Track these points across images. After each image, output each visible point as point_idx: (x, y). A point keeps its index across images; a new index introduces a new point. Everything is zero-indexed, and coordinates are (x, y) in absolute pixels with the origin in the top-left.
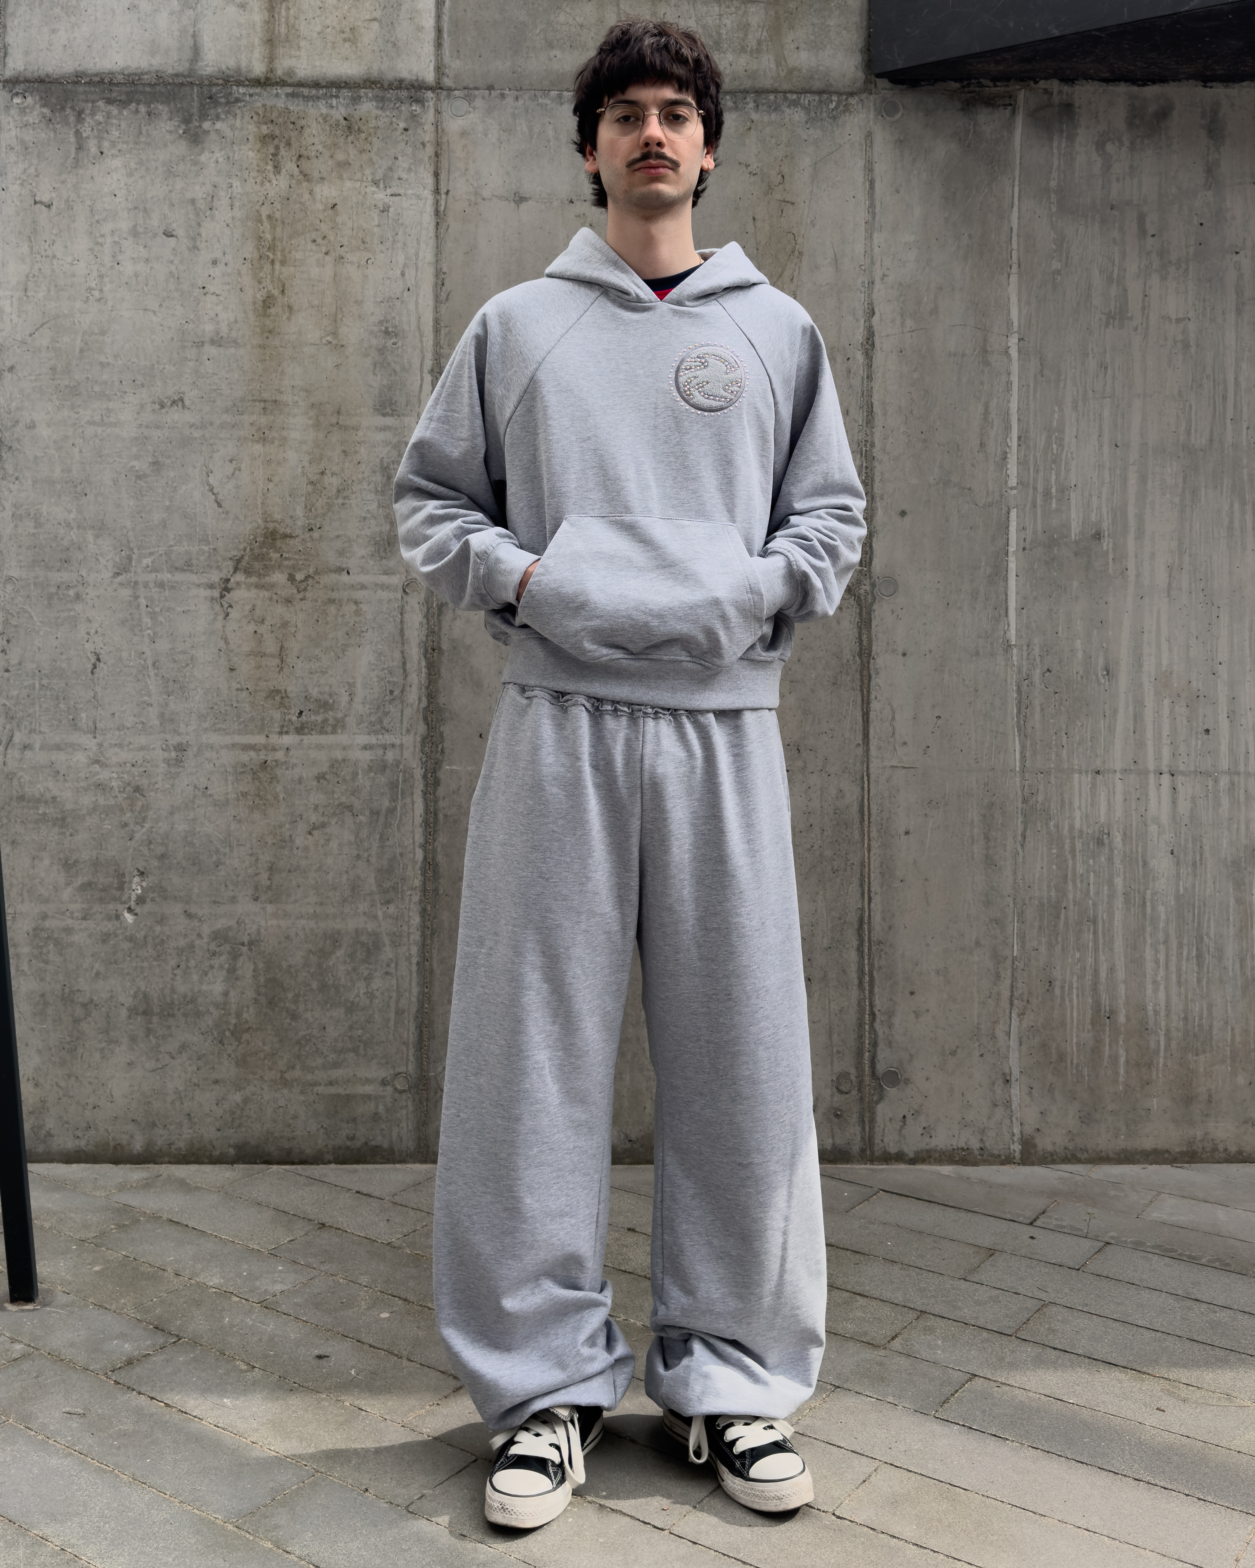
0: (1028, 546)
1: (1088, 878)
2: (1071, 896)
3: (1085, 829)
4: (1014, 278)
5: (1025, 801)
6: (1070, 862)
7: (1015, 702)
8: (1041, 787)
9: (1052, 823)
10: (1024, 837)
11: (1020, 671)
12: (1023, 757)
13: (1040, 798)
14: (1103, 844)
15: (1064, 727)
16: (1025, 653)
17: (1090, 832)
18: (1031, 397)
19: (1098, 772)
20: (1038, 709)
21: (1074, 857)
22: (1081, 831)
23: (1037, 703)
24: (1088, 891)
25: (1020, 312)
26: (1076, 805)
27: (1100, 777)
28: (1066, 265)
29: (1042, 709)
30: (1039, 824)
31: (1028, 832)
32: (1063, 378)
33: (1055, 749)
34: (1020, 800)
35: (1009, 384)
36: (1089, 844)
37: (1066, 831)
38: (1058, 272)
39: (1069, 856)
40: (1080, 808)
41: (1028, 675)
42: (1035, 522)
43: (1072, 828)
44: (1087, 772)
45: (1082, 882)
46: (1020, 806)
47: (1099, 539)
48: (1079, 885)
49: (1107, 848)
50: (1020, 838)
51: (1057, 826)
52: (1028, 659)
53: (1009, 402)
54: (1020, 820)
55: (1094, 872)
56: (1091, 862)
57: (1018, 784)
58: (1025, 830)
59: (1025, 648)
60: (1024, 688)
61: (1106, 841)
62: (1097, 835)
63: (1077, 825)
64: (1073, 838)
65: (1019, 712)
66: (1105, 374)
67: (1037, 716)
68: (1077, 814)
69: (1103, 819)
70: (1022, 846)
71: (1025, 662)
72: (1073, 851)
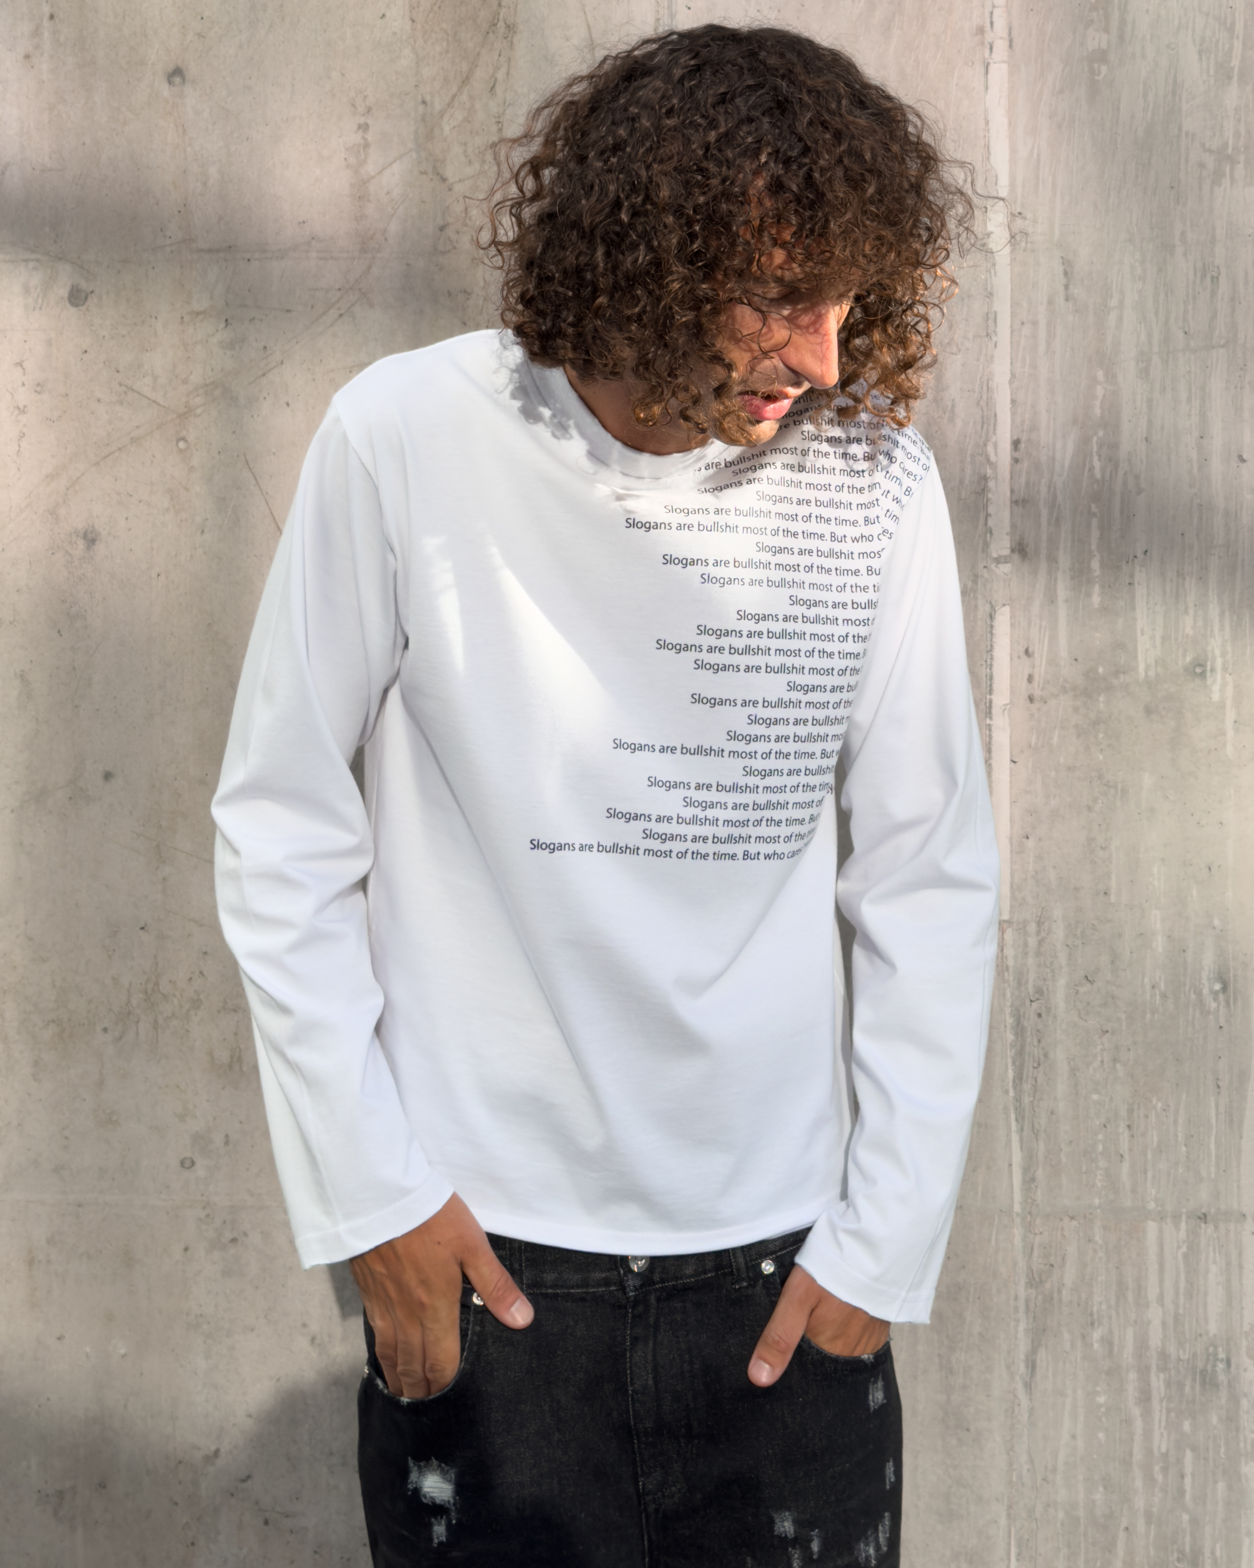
0: (1037, 693)
1: (1180, 1461)
2: (1140, 1503)
3: (1172, 1349)
4: (999, 72)
5: (1035, 1281)
6: (1139, 1424)
7: (1010, 1053)
8: (1072, 1250)
9: (1096, 1335)
10: (1032, 1366)
11: (1020, 982)
12: (1029, 1182)
13: (1070, 1276)
14: (1216, 1386)
15: (1123, 1113)
16: (1032, 941)
17: (1184, 1356)
18: (1042, 348)
19: (1204, 1218)
20: (1063, 1068)
21: (1147, 1413)
22: (1163, 1355)
23: (1060, 1055)
24: (1181, 1492)
25: (1013, 151)
26: (1152, 1293)
27: (1207, 1231)
28: (1121, 38)
29: (1073, 1071)
30: (1067, 1336)
31: (1042, 1355)
32: (1114, 303)
33: (1102, 1163)
34: (1023, 1281)
35: (991, 318)
36: (1181, 1385)
37: (1128, 1354)
38: (1101, 56)
39: (1136, 1411)
40: (1161, 1300)
41: (1039, 991)
42: (1053, 639)
43: (1142, 1345)
44: (1176, 1218)
45: (1165, 1470)
46: (1022, 1293)
47: (1203, 675)
48: (1160, 1477)
49: (1224, 1394)
50: (1022, 1369)
51: (1108, 1342)
52: (1038, 954)
53: (991, 359)
54: (1022, 1327)
55: (1194, 1449)
56: (1187, 1426)
57: (1018, 1241)
58: (1034, 1351)
59: (1032, 928)
60: (1031, 1022)
61: (1222, 1378)
62: (1200, 1365)
63: (1155, 1340)
64: (1144, 1372)
65: (1019, 1078)
66: (1213, 293)
67: (1062, 1087)
68: (1155, 1314)
69: (1213, 1328)
70: (1028, 1386)
71: (1031, 961)
72: (1145, 1397)
